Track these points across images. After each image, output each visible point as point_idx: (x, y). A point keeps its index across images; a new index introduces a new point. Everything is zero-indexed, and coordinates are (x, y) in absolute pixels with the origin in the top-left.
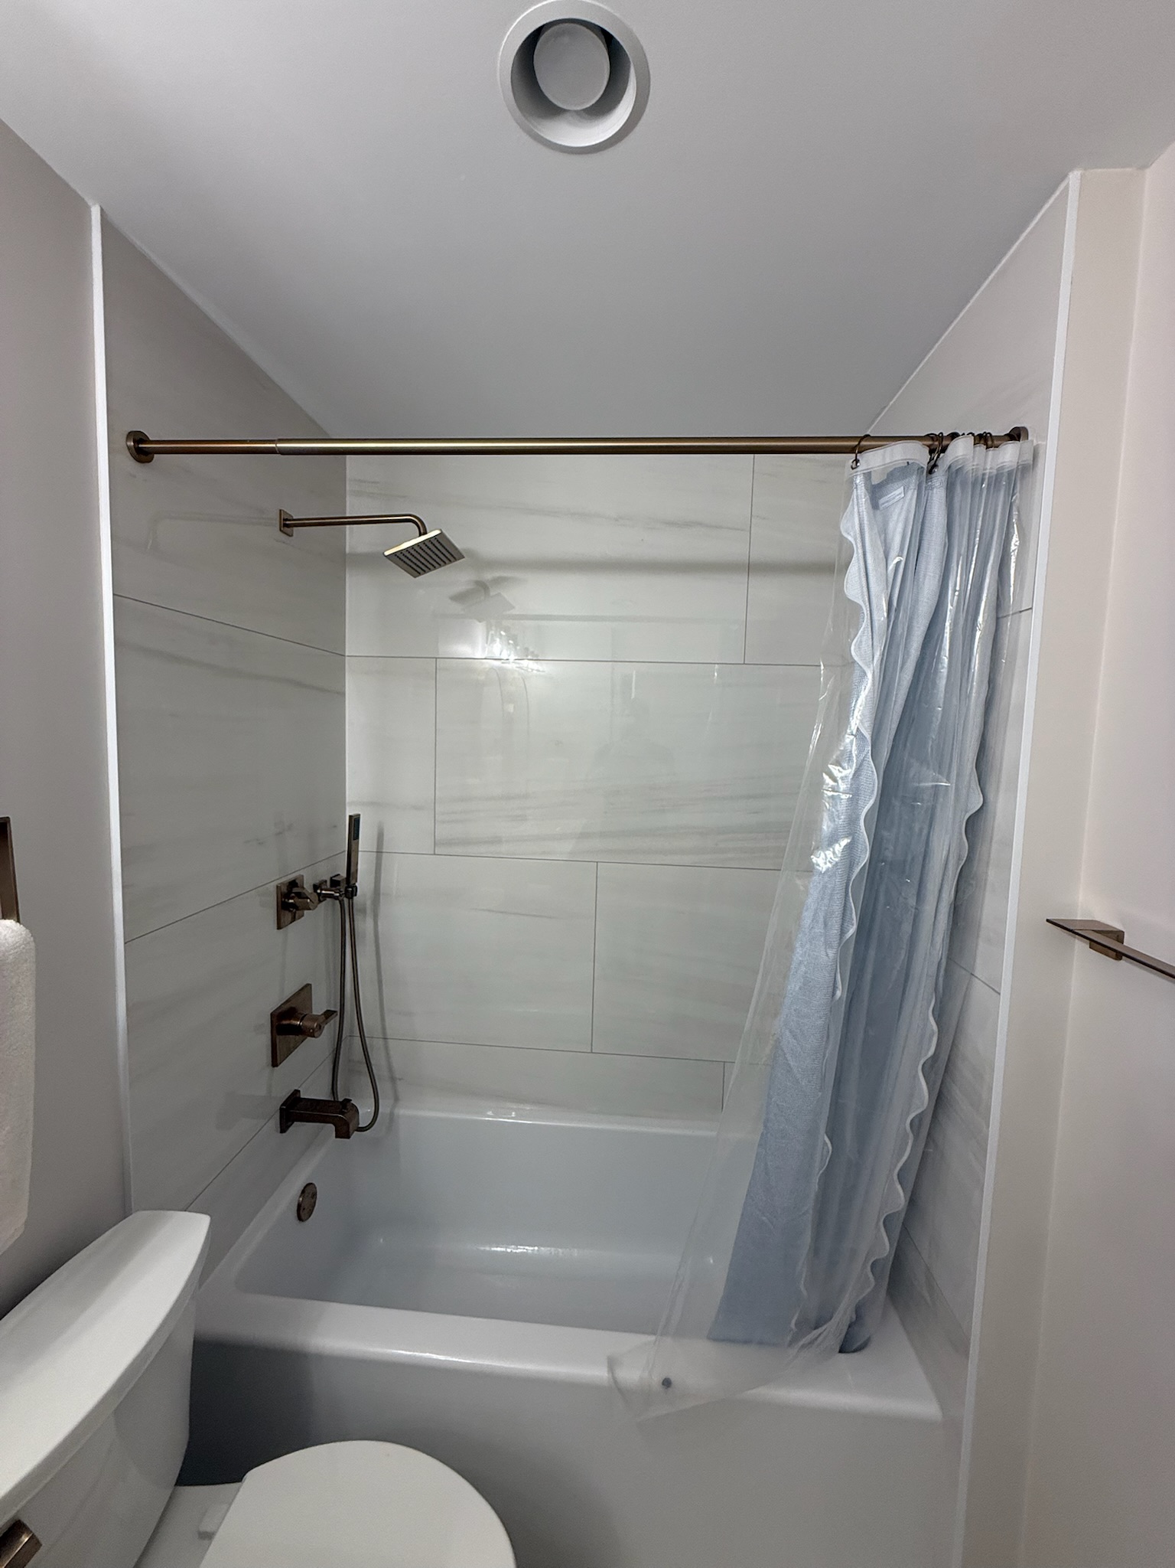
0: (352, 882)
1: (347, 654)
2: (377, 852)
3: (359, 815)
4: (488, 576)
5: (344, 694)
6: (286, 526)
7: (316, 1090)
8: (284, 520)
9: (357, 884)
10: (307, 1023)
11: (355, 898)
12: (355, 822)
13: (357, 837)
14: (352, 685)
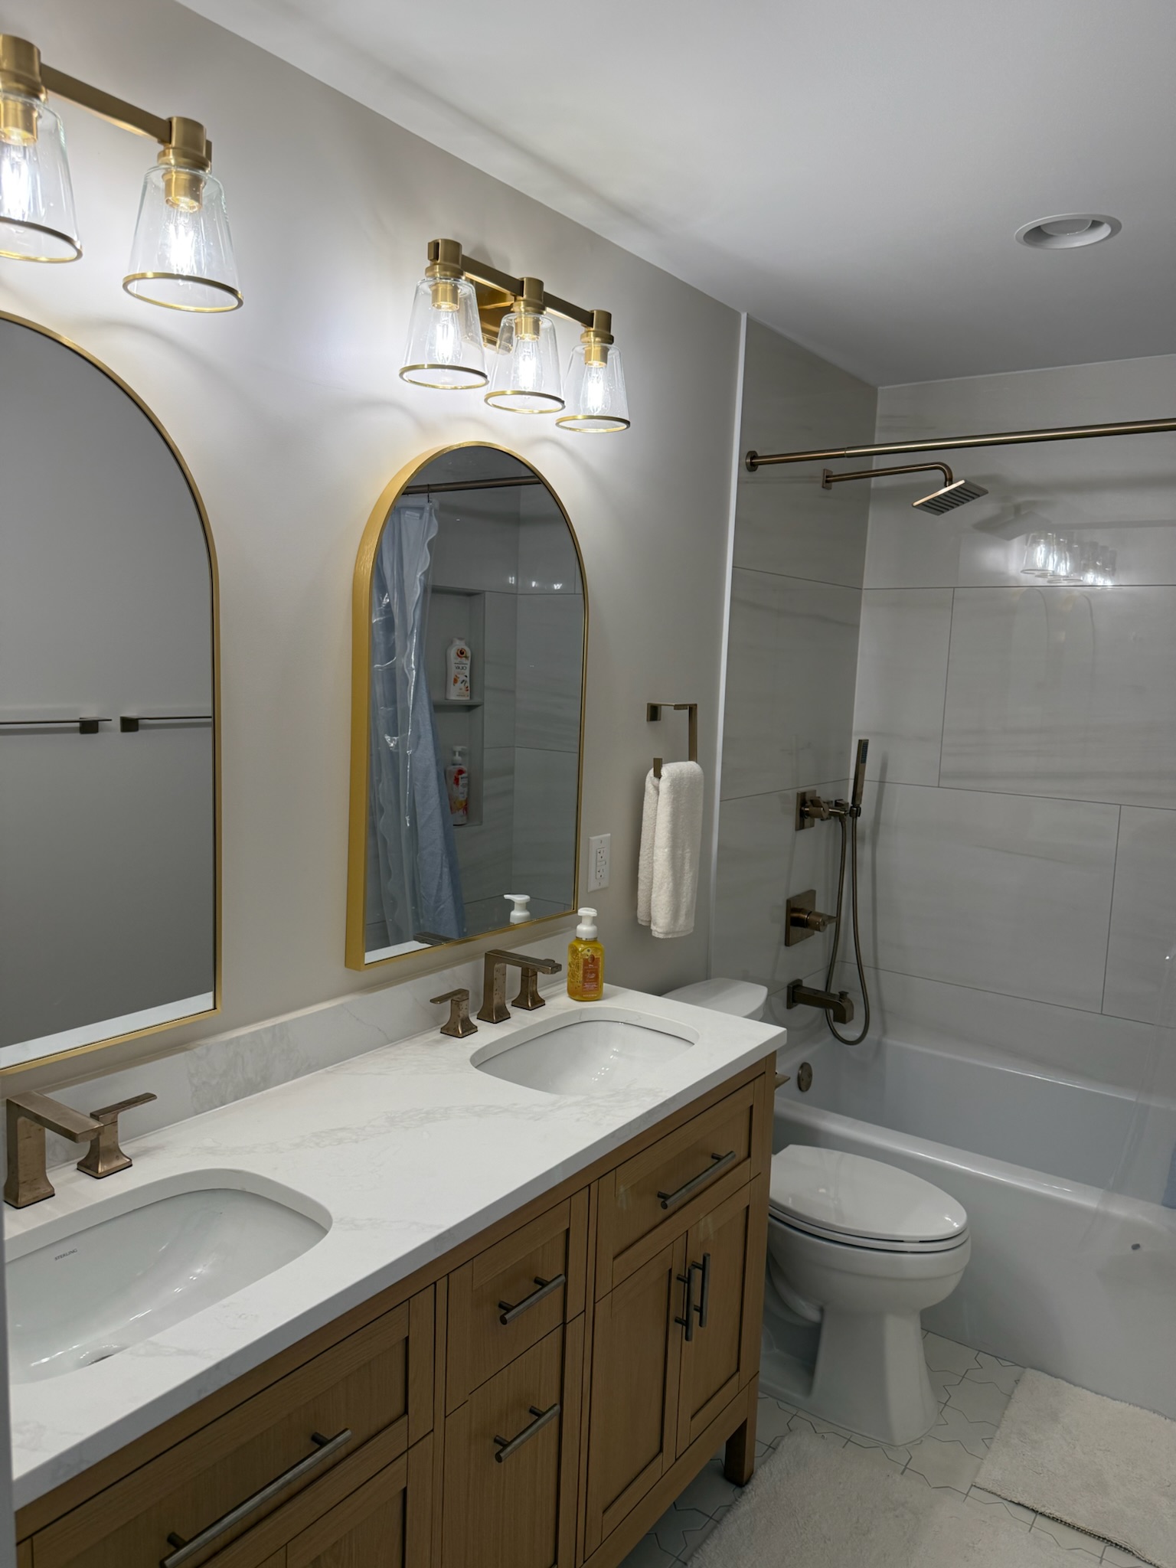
0: (857, 803)
1: (864, 587)
2: (880, 782)
3: (868, 740)
4: (1020, 499)
5: (858, 626)
6: (827, 482)
7: (814, 982)
8: (827, 477)
9: (861, 806)
10: (812, 918)
11: (858, 818)
12: (863, 746)
13: (864, 761)
14: (867, 618)
